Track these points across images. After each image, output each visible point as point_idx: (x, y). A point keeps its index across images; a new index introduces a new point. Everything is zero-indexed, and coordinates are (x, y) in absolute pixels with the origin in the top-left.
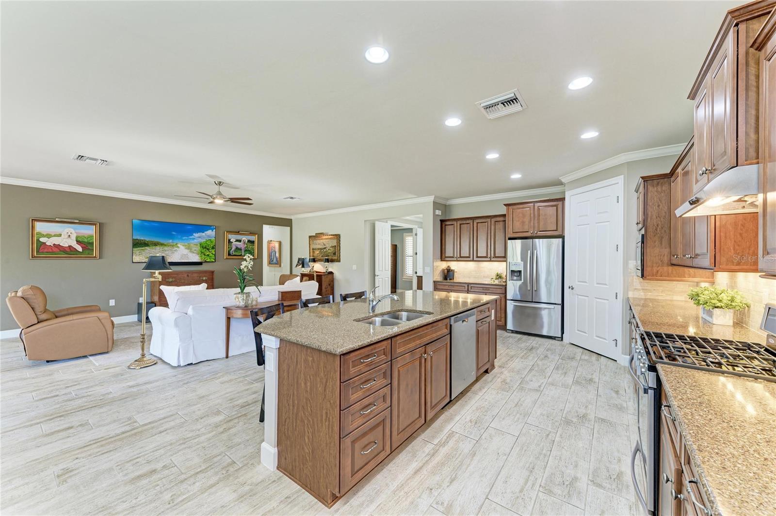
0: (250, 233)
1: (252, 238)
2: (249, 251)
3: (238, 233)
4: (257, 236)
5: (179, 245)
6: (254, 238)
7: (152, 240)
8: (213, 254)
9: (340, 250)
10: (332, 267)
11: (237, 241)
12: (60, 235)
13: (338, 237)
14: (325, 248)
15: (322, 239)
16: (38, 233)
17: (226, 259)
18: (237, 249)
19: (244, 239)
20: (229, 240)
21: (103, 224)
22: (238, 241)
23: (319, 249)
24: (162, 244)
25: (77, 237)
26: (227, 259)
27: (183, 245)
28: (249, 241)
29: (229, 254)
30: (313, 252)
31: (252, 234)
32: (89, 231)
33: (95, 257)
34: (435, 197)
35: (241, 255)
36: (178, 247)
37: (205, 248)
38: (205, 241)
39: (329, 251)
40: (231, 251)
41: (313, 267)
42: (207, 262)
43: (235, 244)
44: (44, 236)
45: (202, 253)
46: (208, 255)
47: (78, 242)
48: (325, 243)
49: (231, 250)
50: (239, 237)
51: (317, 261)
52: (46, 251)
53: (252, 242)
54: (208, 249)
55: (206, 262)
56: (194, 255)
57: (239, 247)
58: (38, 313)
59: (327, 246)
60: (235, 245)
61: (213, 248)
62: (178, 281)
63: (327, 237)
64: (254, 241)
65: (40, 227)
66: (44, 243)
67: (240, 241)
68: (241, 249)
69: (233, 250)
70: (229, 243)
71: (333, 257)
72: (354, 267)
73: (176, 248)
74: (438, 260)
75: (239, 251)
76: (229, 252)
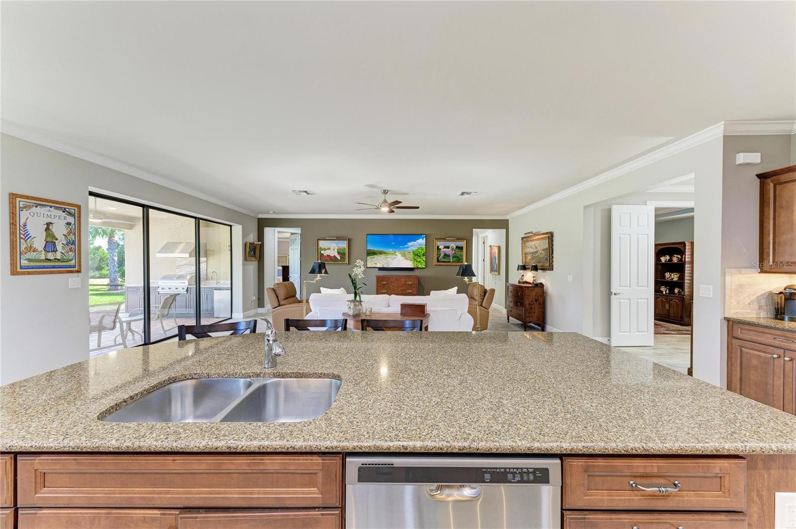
0: (458, 239)
1: (460, 244)
2: (458, 257)
3: (444, 239)
4: (465, 241)
5: (397, 253)
6: (463, 244)
7: (379, 250)
8: (423, 260)
9: (552, 253)
10: (544, 277)
11: (445, 247)
12: (330, 249)
13: (550, 236)
14: (536, 252)
15: (533, 240)
16: (321, 248)
17: (435, 265)
18: (446, 255)
19: (452, 245)
20: (438, 247)
21: (351, 239)
22: (447, 247)
23: (530, 253)
24: (385, 253)
25: (338, 249)
26: (437, 265)
27: (400, 253)
28: (457, 247)
29: (438, 261)
30: (526, 257)
31: (459, 239)
32: (344, 245)
33: (346, 263)
34: (725, 125)
35: (449, 262)
36: (396, 255)
37: (417, 255)
38: (416, 248)
39: (541, 256)
40: (440, 258)
41: (523, 276)
42: (420, 268)
43: (443, 250)
44: (323, 250)
45: (415, 260)
46: (420, 262)
47: (339, 253)
48: (536, 245)
49: (439, 256)
50: (447, 244)
51: (528, 269)
52: (324, 259)
53: (461, 248)
54: (420, 256)
55: (418, 268)
56: (408, 261)
57: (447, 253)
58: (280, 300)
59: (539, 248)
60: (444, 252)
61: (424, 255)
62: (390, 284)
63: (538, 237)
64: (462, 247)
65: (322, 244)
66: (323, 254)
67: (448, 247)
68: (449, 256)
69: (441, 257)
70: (437, 250)
71: (545, 263)
72: (570, 278)
73: (395, 256)
74: (752, 270)
75: (447, 257)
76: (438, 258)
